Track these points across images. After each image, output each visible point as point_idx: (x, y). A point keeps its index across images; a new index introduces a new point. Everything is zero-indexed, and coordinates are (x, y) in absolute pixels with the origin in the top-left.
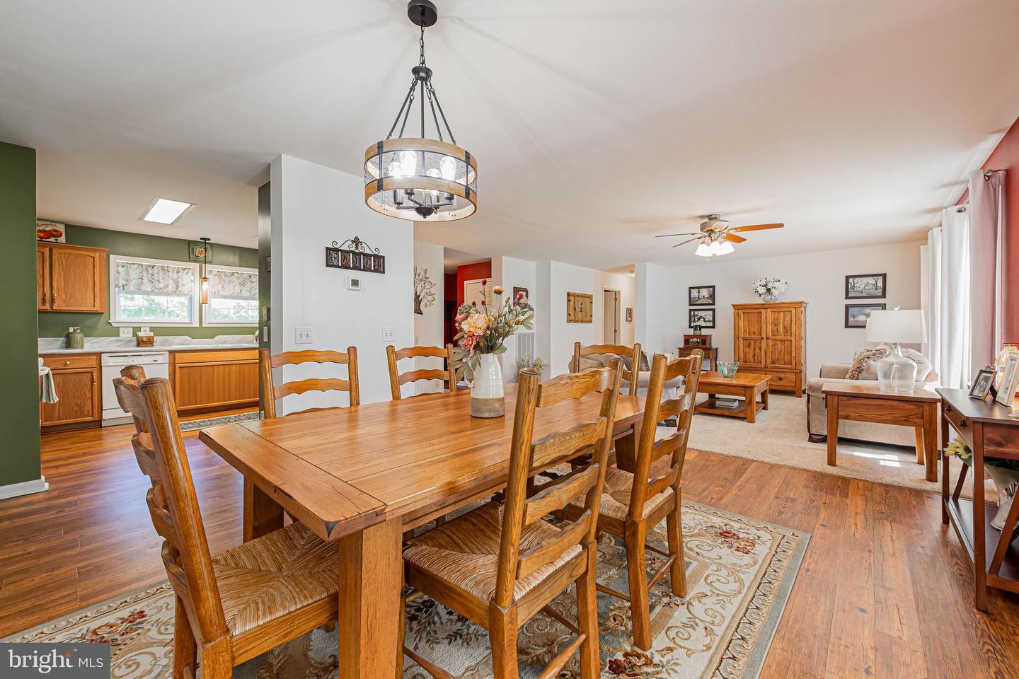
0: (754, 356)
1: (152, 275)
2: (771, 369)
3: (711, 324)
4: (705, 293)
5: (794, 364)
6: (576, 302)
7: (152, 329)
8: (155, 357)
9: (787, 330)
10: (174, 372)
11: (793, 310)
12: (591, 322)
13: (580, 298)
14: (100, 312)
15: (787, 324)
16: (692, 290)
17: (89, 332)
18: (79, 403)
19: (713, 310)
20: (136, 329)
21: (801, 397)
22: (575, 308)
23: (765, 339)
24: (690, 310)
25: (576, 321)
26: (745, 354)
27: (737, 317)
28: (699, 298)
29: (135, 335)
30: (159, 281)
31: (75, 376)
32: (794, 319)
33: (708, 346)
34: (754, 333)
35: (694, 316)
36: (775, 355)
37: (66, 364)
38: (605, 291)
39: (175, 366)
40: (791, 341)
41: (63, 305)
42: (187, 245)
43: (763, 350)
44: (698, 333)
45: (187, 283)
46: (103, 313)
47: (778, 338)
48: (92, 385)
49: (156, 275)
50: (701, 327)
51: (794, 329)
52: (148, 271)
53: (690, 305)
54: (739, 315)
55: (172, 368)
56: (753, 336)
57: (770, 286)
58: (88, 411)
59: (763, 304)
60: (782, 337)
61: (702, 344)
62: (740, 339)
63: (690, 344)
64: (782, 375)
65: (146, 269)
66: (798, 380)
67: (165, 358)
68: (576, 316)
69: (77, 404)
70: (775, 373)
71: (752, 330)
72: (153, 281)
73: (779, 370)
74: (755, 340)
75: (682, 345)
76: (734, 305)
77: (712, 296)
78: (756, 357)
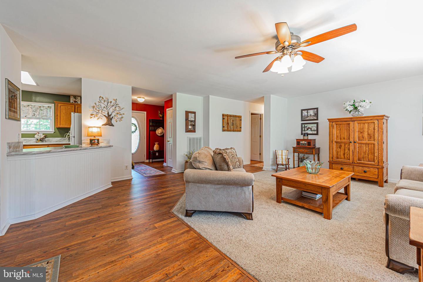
0: (344, 154)
2: (358, 165)
3: (315, 132)
4: (311, 112)
5: (376, 161)
6: (229, 120)
9: (370, 137)
11: (376, 122)
12: (240, 131)
13: (232, 118)
15: (371, 132)
16: (303, 111)
19: (317, 123)
21: (382, 186)
22: (228, 123)
23: (353, 143)
24: (302, 124)
25: (228, 131)
26: (337, 153)
27: (331, 127)
28: (308, 116)
32: (376, 128)
33: (312, 146)
34: (344, 138)
35: (304, 127)
36: (361, 154)
38: (252, 114)
40: (374, 144)
43: (351, 150)
44: (306, 138)
47: (364, 142)
50: (308, 134)
51: (376, 136)
53: (302, 120)
54: (333, 126)
56: (344, 141)
57: (357, 105)
59: (352, 118)
60: (367, 141)
61: (308, 145)
62: (334, 142)
63: (300, 145)
64: (366, 169)
66: (379, 173)
68: (229, 127)
70: (360, 167)
71: (342, 136)
73: (363, 165)
74: (345, 143)
75: (295, 146)
76: (329, 120)
77: (317, 115)
78: (346, 155)
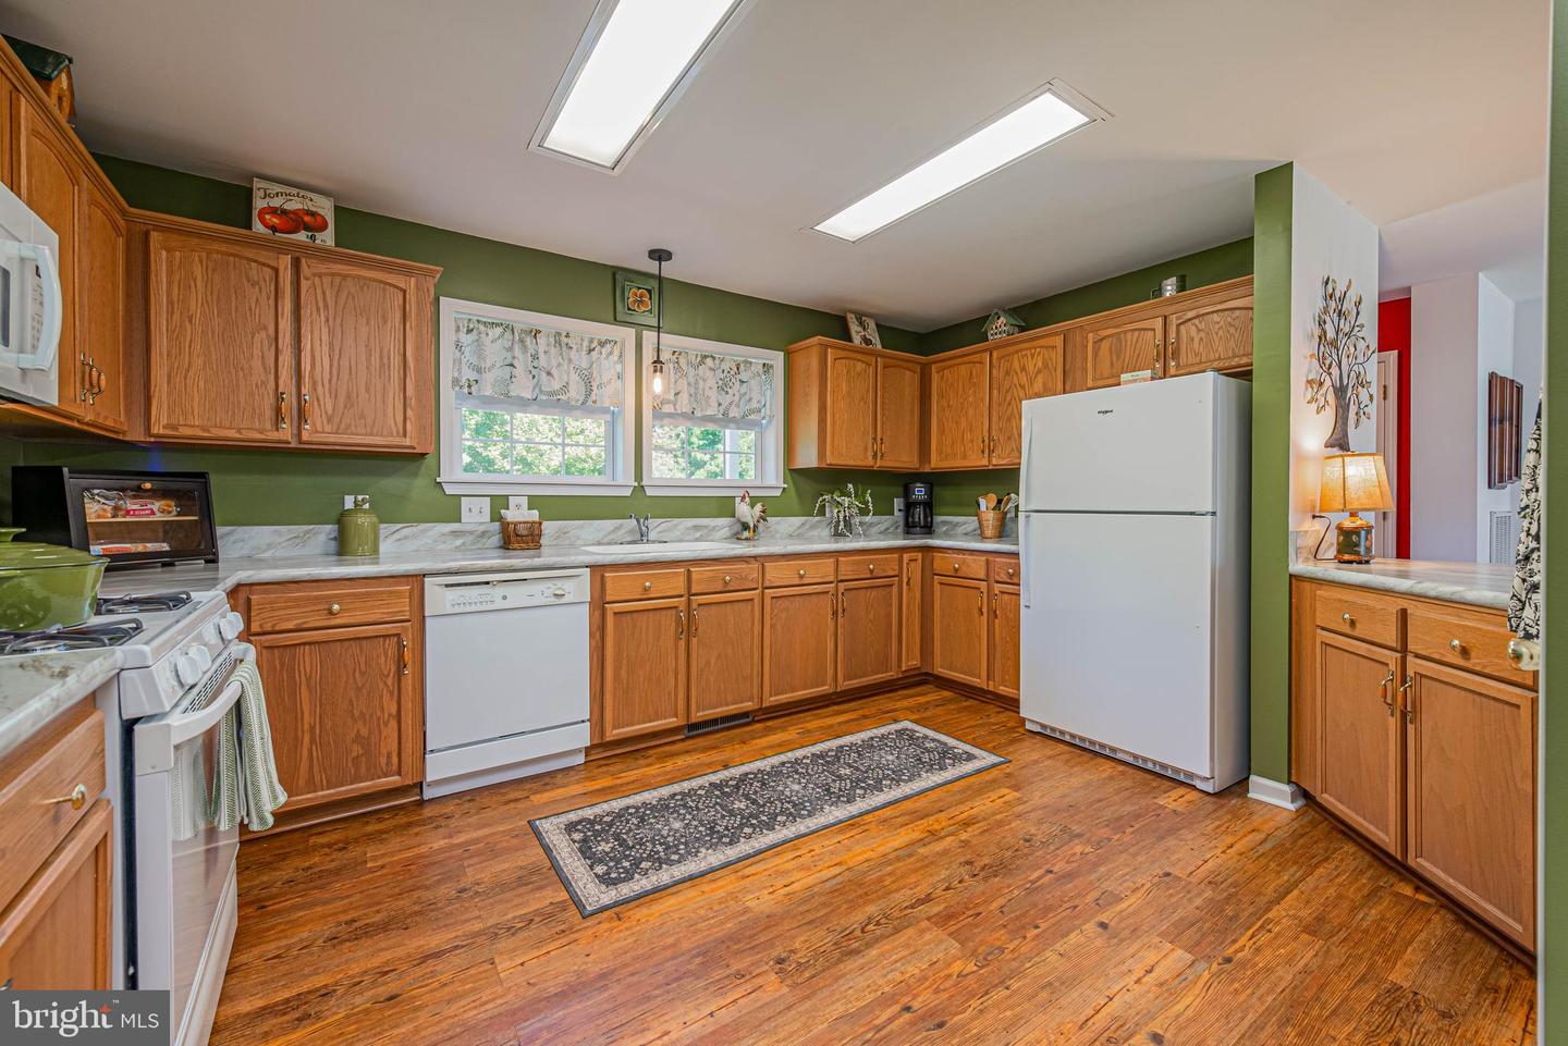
1: (535, 357)
7: (534, 502)
8: (559, 583)
10: (603, 628)
14: (418, 450)
17: (390, 513)
18: (364, 732)
20: (499, 503)
29: (496, 516)
30: (549, 374)
31: (355, 648)
37: (331, 612)
39: (604, 611)
41: (328, 428)
42: (610, 276)
45: (610, 382)
46: (423, 455)
48: (399, 674)
49: (541, 356)
52: (525, 347)
55: (597, 613)
58: (389, 756)
65: (522, 341)
67: (579, 588)
69: (358, 738)
72: (534, 372)
